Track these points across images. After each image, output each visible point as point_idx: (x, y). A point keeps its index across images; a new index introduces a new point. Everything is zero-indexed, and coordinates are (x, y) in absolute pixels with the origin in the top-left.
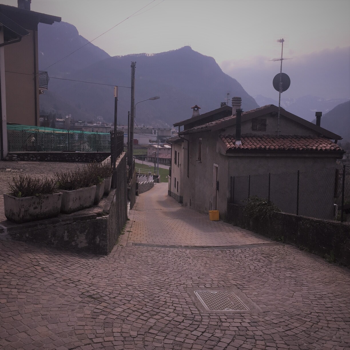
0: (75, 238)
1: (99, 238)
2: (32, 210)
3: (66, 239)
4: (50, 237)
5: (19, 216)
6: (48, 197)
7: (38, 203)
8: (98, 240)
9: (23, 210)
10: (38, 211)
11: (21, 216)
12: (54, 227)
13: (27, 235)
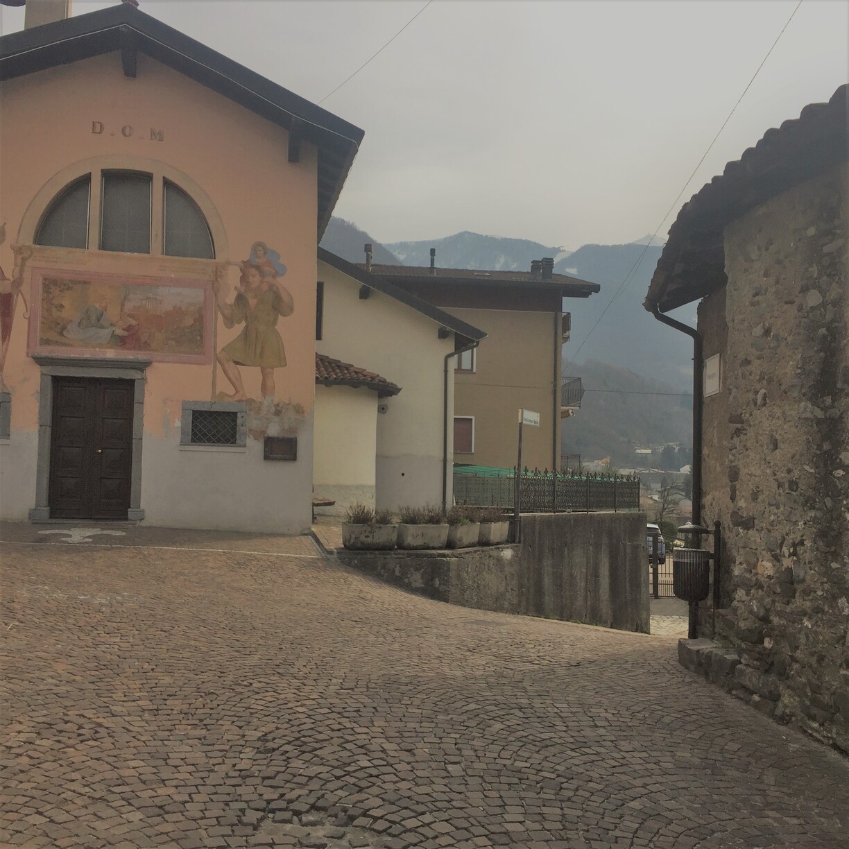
0: (409, 576)
1: (440, 581)
2: (363, 538)
3: (397, 573)
4: (379, 568)
5: (349, 541)
6: (380, 527)
7: (370, 532)
8: (437, 583)
9: (353, 536)
10: (369, 540)
11: (352, 542)
12: (385, 558)
13: (356, 562)
